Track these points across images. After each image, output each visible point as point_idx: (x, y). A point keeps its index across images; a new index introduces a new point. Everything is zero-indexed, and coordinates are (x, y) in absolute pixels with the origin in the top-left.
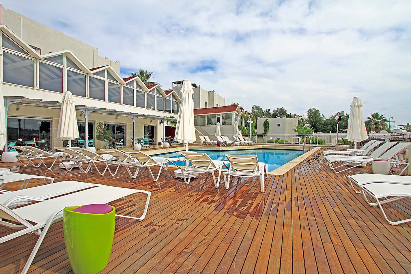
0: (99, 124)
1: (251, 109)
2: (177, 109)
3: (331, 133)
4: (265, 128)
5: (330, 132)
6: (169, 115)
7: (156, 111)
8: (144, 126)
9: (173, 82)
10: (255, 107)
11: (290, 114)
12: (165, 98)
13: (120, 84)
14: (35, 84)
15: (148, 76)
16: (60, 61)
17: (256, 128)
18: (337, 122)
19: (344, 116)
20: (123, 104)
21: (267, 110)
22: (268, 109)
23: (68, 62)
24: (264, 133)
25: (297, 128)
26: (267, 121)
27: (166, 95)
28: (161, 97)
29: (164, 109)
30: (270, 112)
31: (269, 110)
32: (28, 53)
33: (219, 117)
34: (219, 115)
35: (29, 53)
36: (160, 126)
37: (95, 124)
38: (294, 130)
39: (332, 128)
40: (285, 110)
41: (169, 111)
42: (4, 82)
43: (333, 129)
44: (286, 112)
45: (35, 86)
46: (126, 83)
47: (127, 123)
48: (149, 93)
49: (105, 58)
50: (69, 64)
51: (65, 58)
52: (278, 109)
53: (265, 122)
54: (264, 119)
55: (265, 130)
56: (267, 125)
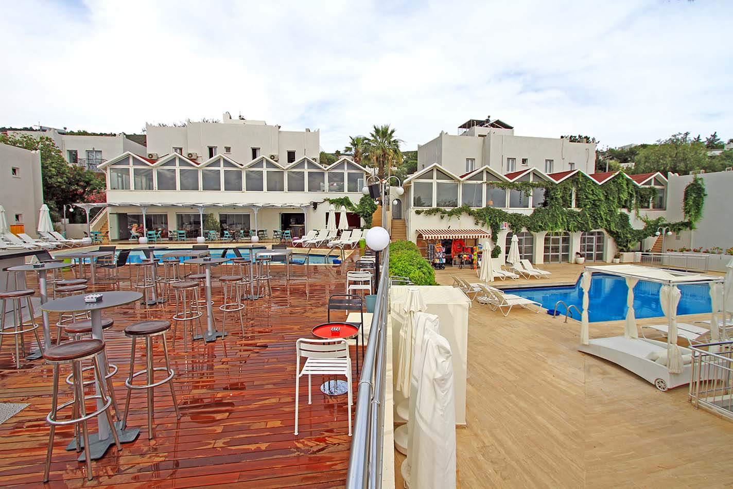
7: (305, 193)
12: (327, 171)
24: (683, 220)
27: (324, 168)
28: (318, 171)
29: (327, 188)
47: (251, 213)
53: (689, 186)
54: (689, 179)
55: (686, 213)
56: (691, 195)
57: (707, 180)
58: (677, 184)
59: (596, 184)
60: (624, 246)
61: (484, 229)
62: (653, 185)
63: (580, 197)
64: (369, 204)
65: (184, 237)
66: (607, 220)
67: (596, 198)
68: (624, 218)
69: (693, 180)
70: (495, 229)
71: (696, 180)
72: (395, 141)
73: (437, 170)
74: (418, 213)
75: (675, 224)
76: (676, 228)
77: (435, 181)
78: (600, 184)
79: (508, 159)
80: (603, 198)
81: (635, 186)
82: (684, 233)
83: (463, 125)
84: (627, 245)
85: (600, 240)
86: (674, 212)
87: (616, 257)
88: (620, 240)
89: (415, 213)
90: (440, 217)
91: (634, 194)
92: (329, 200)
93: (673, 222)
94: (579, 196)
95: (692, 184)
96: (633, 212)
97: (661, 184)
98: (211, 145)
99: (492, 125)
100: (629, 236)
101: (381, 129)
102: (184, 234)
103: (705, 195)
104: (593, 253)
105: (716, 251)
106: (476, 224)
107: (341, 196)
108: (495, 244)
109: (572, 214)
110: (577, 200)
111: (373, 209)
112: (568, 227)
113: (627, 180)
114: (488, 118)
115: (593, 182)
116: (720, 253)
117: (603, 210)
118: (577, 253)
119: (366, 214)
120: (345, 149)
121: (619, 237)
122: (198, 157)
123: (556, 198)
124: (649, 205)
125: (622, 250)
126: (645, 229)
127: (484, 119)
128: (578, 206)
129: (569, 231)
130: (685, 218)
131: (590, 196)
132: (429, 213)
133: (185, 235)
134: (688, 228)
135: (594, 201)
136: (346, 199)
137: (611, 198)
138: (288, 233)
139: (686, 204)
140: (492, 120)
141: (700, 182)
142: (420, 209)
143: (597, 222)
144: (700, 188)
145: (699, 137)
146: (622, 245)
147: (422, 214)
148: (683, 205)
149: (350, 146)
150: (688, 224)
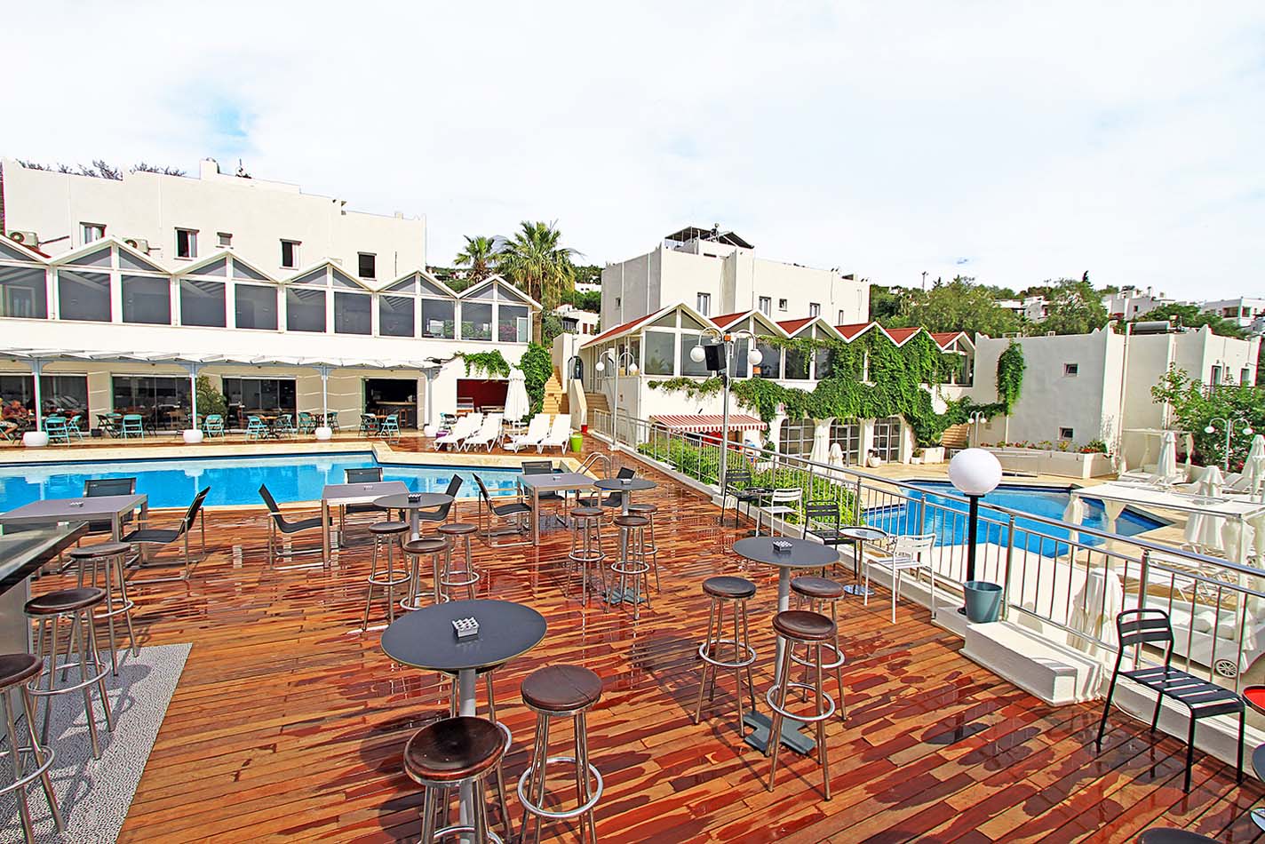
2: (524, 329)
4: (1003, 383)
7: (416, 340)
12: (460, 301)
13: (275, 285)
16: (105, 260)
20: (284, 332)
23: (123, 259)
24: (996, 402)
27: (454, 293)
28: (443, 299)
29: (458, 332)
45: (50, 315)
47: (298, 377)
48: (388, 295)
50: (127, 262)
51: (115, 253)
53: (1004, 354)
54: (1003, 344)
55: (1000, 391)
56: (1008, 367)
57: (1028, 346)
58: (987, 350)
59: (895, 346)
60: (927, 440)
61: (750, 413)
62: (955, 351)
63: (875, 366)
64: (541, 366)
65: (138, 429)
66: (908, 401)
67: (895, 368)
68: (926, 398)
69: (1009, 345)
70: (767, 414)
71: (1012, 346)
72: (562, 252)
73: (682, 311)
74: (653, 385)
75: (987, 407)
76: (989, 411)
77: (678, 331)
78: (899, 346)
79: (761, 298)
80: (903, 367)
81: (937, 350)
82: (998, 418)
83: (675, 235)
84: (930, 437)
85: (897, 428)
86: (984, 391)
87: (914, 455)
88: (922, 430)
89: (647, 386)
90: (686, 393)
91: (937, 362)
92: (463, 355)
93: (982, 403)
94: (875, 363)
95: (1008, 351)
96: (934, 387)
97: (964, 350)
98: (185, 226)
99: (722, 240)
100: (932, 423)
101: (535, 228)
102: (138, 422)
103: (1024, 368)
104: (886, 449)
105: (1044, 446)
106: (739, 406)
107: (486, 348)
108: (767, 439)
109: (866, 391)
110: (871, 369)
111: (547, 375)
112: (862, 411)
113: (930, 342)
114: (714, 227)
115: (891, 342)
116: (1049, 449)
117: (904, 384)
118: (870, 451)
119: (535, 384)
120: (457, 258)
121: (920, 425)
122: (149, 249)
123: (847, 365)
124: (950, 378)
125: (921, 445)
126: (948, 413)
127: (709, 228)
128: (872, 378)
129: (863, 416)
130: (999, 399)
131: (888, 364)
132: (671, 386)
133: (140, 425)
134: (1003, 413)
135: (893, 371)
136: (496, 354)
137: (912, 368)
138: (392, 421)
139: (1001, 380)
140: (722, 231)
141: (1017, 349)
142: (656, 378)
143: (896, 403)
144: (1019, 357)
145: (939, 281)
146: (923, 440)
147: (659, 388)
148: (997, 380)
149: (464, 252)
150: (1003, 408)
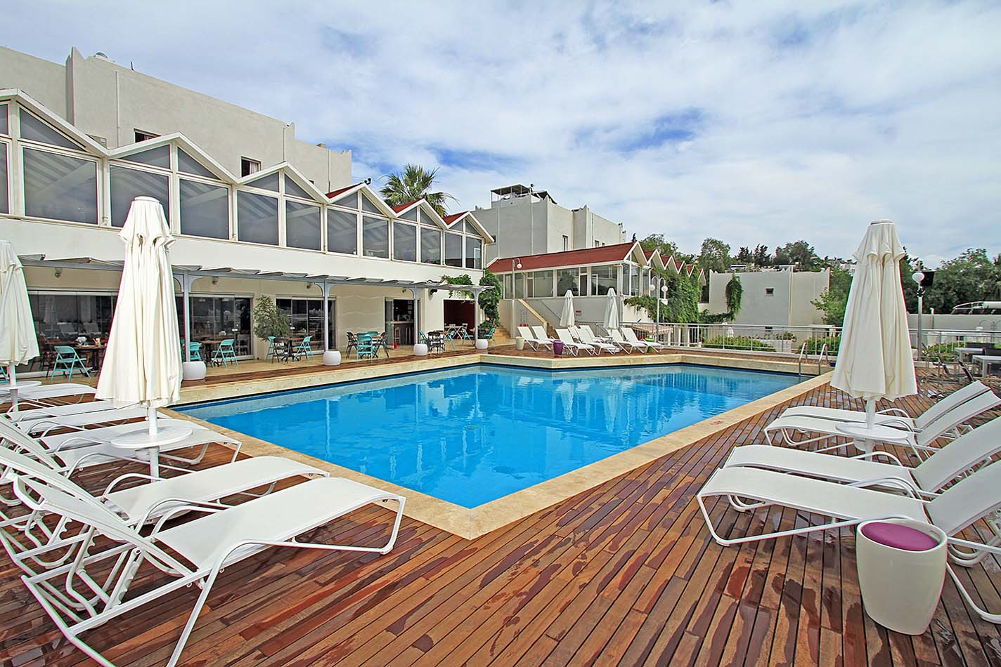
0: (260, 301)
1: (701, 248)
2: (479, 257)
3: (935, 313)
4: (730, 300)
5: (932, 310)
6: (454, 273)
7: (418, 264)
8: (386, 302)
9: (492, 191)
10: (711, 244)
11: (826, 258)
12: (445, 231)
13: (319, 205)
14: (102, 216)
15: (426, 181)
16: (163, 159)
17: (705, 299)
18: (920, 291)
19: (987, 262)
20: (326, 252)
21: (759, 248)
22: (760, 246)
23: (181, 161)
24: (726, 312)
25: (825, 299)
26: (737, 280)
27: (445, 224)
28: (434, 229)
29: (443, 259)
30: (767, 253)
31: (764, 249)
32: (82, 147)
33: (585, 274)
34: (584, 270)
35: (85, 147)
36: (430, 299)
37: (254, 299)
38: (815, 304)
39: (942, 296)
40: (809, 248)
41: (456, 263)
42: (26, 215)
43: (945, 299)
44: (811, 253)
45: (101, 219)
46: (332, 202)
47: (338, 297)
48: (399, 222)
49: (319, 145)
50: (185, 165)
51: (174, 153)
52: (789, 245)
53: (729, 283)
55: (729, 306)
56: (733, 291)
57: (745, 279)
69: (732, 278)
75: (719, 316)
76: (720, 319)
77: (631, 264)
79: (595, 242)
82: (727, 323)
92: (447, 278)
93: (717, 313)
95: (731, 281)
98: (146, 129)
103: (743, 291)
106: (649, 317)
107: (460, 273)
130: (728, 311)
134: (730, 319)
139: (731, 298)
144: (739, 285)
148: (726, 299)
150: (730, 316)
